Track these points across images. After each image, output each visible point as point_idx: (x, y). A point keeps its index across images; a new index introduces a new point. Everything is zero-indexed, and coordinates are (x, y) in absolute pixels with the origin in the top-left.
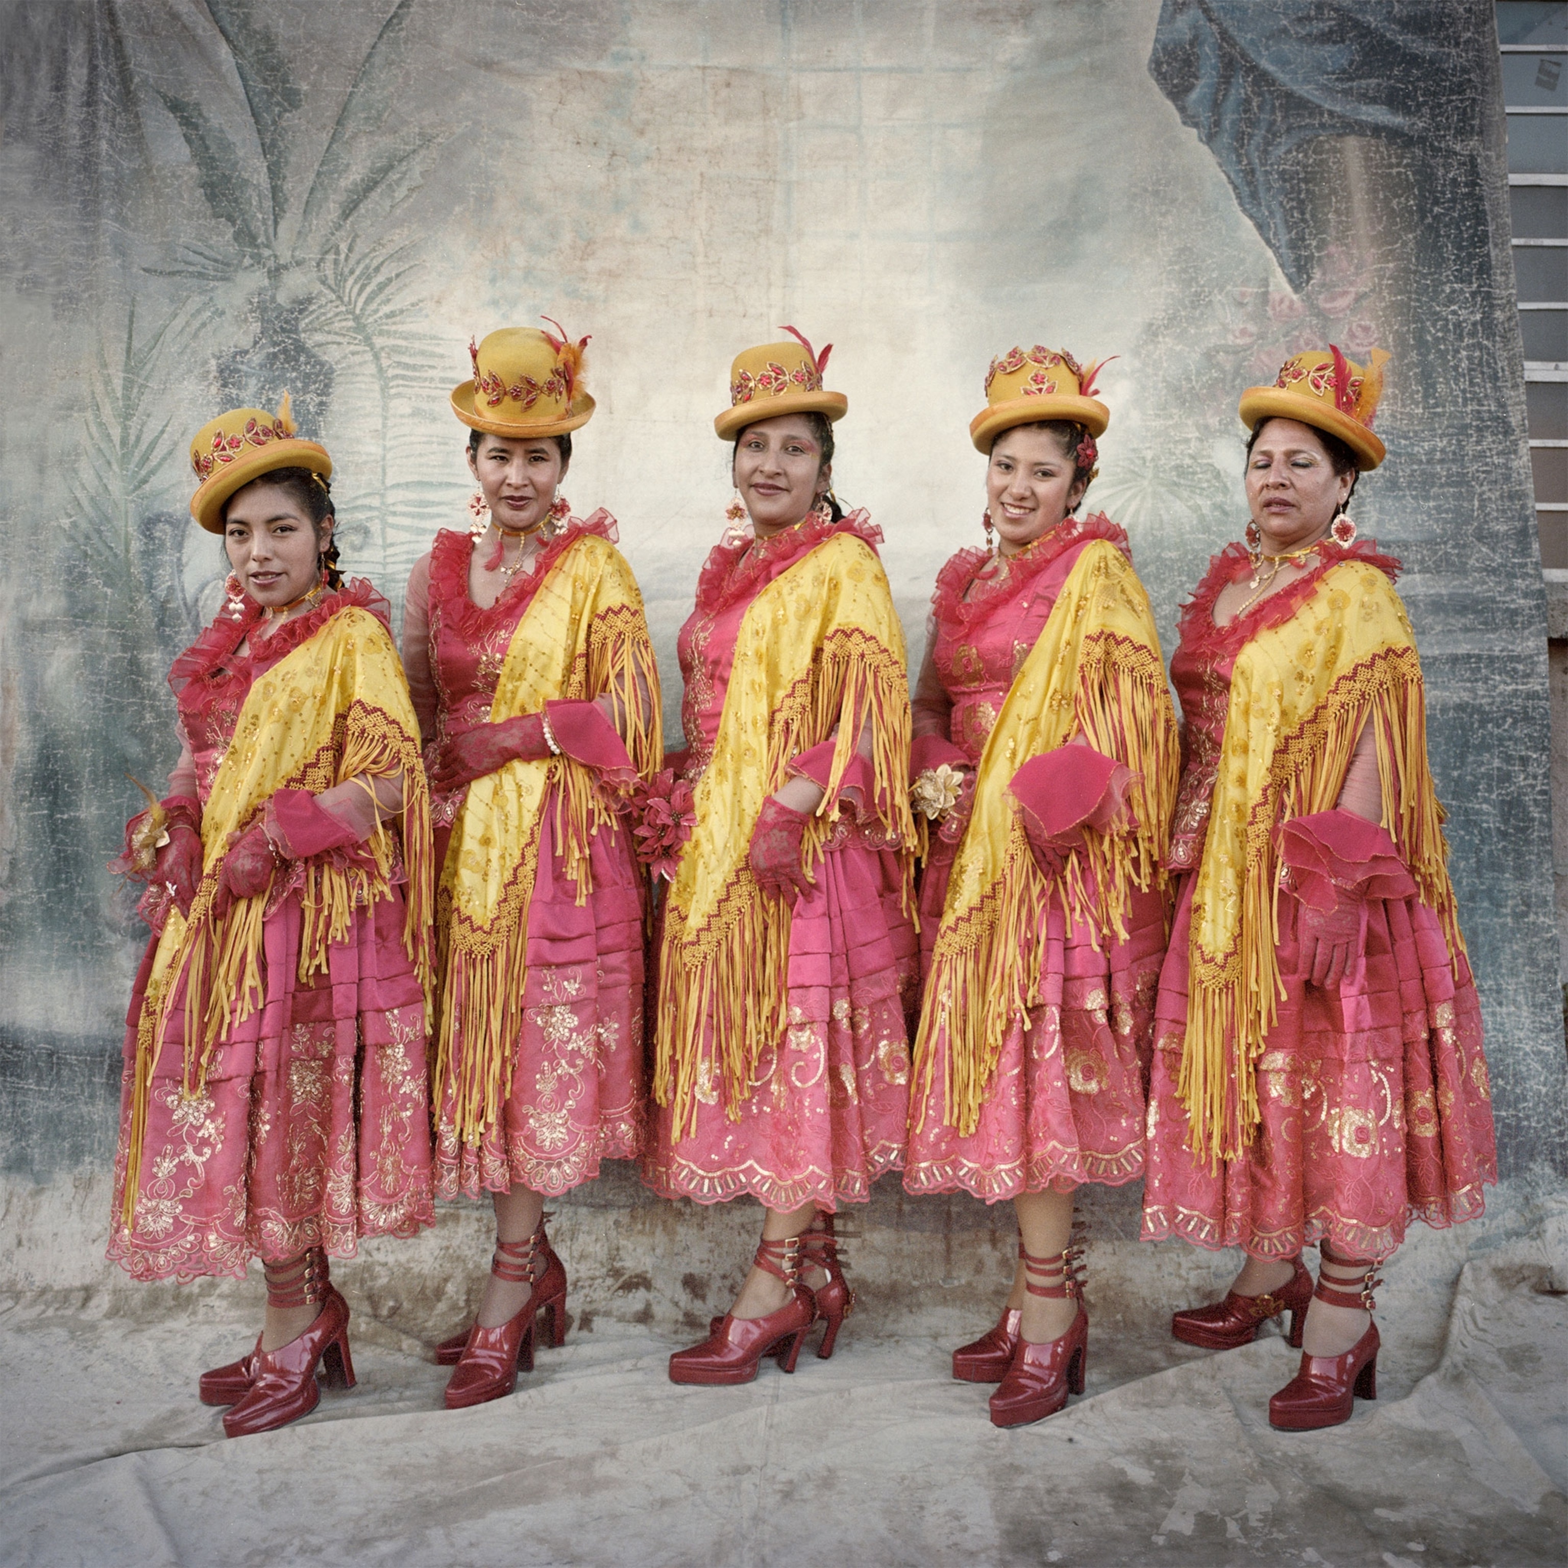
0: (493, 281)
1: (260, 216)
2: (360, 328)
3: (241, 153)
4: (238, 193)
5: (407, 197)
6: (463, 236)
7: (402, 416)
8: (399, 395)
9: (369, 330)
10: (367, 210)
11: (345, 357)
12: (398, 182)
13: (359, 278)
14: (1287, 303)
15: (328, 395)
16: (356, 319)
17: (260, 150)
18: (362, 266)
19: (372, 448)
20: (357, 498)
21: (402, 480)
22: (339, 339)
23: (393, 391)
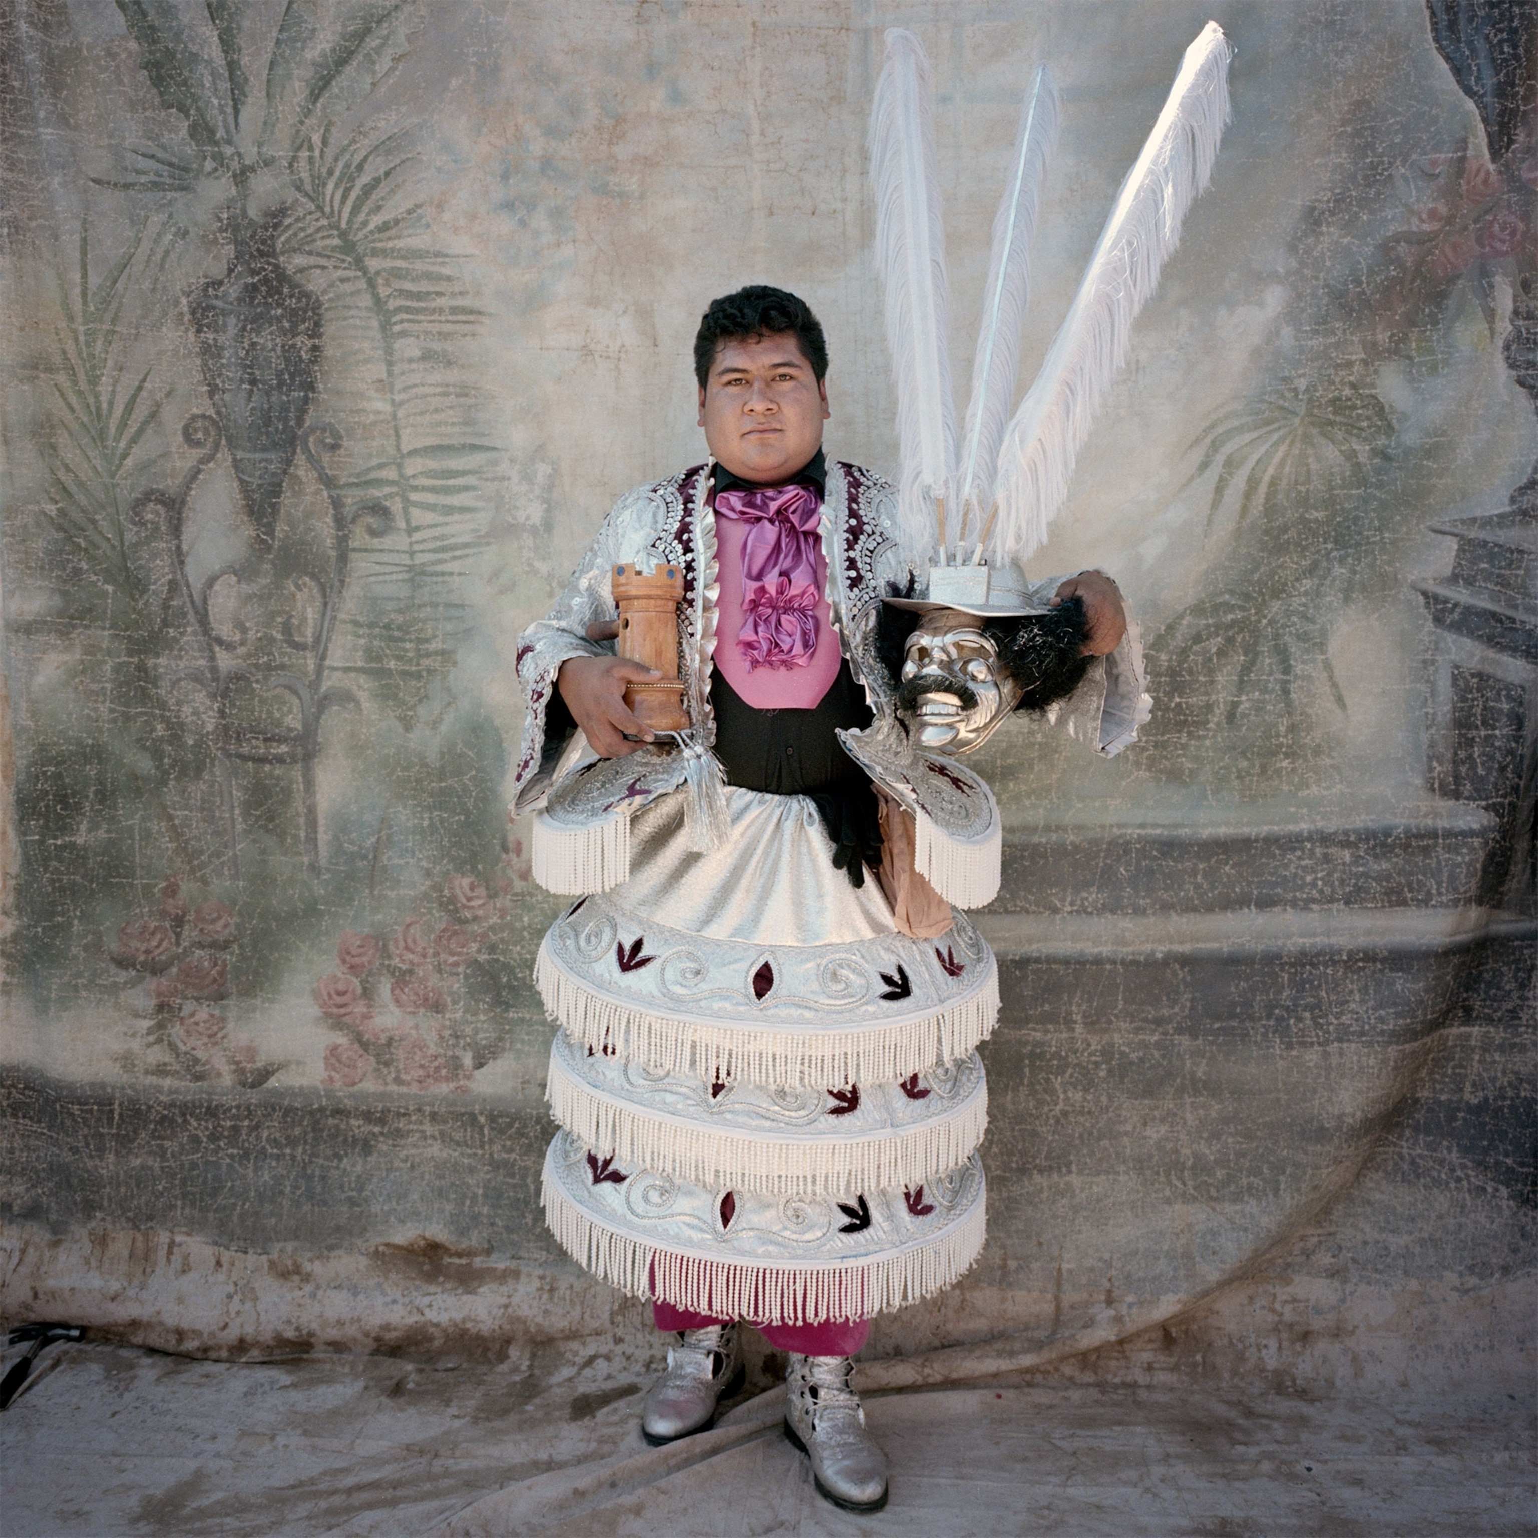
0: (505, 177)
1: (215, 102)
2: (348, 247)
3: (185, 19)
4: (186, 73)
5: (392, 69)
6: (464, 119)
7: (411, 361)
8: (403, 334)
9: (360, 250)
10: (342, 89)
11: (332, 285)
12: (379, 50)
13: (340, 179)
14: (1482, 174)
15: (320, 336)
16: (343, 235)
17: (206, 13)
18: (341, 164)
19: (381, 405)
20: (369, 469)
21: (419, 445)
22: (323, 262)
23: (397, 328)
